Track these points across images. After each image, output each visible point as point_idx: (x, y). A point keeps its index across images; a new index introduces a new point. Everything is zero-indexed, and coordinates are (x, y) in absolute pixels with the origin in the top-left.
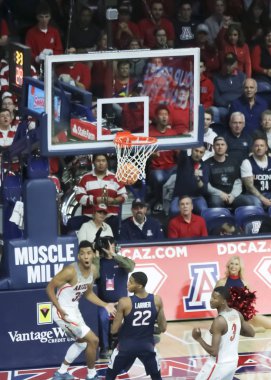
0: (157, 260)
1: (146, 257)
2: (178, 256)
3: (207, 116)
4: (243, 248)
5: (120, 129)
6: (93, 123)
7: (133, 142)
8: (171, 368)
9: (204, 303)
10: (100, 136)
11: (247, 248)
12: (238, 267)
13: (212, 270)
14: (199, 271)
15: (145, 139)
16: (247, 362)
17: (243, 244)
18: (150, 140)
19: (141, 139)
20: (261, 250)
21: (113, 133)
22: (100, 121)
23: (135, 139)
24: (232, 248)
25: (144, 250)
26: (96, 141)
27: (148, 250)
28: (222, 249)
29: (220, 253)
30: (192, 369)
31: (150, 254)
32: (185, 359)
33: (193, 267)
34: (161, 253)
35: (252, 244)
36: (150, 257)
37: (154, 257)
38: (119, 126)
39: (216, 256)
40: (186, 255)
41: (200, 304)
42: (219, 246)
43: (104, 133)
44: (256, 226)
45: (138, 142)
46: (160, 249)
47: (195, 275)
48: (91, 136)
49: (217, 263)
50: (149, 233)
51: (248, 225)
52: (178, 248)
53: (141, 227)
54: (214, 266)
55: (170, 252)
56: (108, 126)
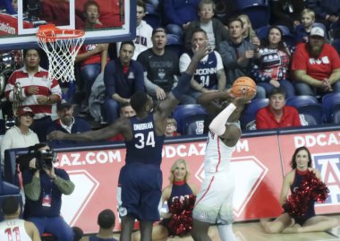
0: (87, 167)
1: (75, 163)
2: (111, 161)
3: (139, 9)
4: (182, 151)
5: (44, 22)
6: (13, 16)
7: (58, 36)
10: (21, 31)
12: (184, 172)
15: (71, 32)
17: (183, 146)
18: (77, 33)
19: (67, 32)
21: (35, 26)
22: (20, 15)
23: (60, 32)
25: (73, 155)
26: (16, 35)
27: (77, 156)
31: (80, 160)
34: (91, 158)
36: (80, 163)
37: (84, 163)
43: (26, 26)
45: (63, 35)
46: (91, 154)
48: (12, 30)
52: (110, 152)
53: (69, 130)
55: (102, 157)
56: (29, 19)
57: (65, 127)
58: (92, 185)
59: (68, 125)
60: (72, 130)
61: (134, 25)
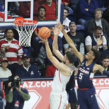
0: (36, 89)
1: (30, 86)
2: (48, 86)
3: (65, 11)
5: (17, 16)
6: (3, 12)
7: (24, 23)
10: (6, 20)
15: (31, 22)
18: (34, 22)
19: (29, 21)
21: (13, 18)
22: (6, 12)
23: (25, 21)
25: (29, 82)
26: (4, 22)
27: (31, 83)
31: (33, 85)
34: (38, 84)
36: (32, 87)
37: (34, 86)
38: (17, 15)
43: (9, 18)
45: (27, 23)
46: (38, 82)
48: (2, 20)
50: (32, 73)
52: (48, 82)
53: (27, 69)
55: (44, 84)
56: (11, 14)
57: (25, 68)
58: (39, 97)
59: (27, 67)
60: (29, 70)
61: (62, 20)
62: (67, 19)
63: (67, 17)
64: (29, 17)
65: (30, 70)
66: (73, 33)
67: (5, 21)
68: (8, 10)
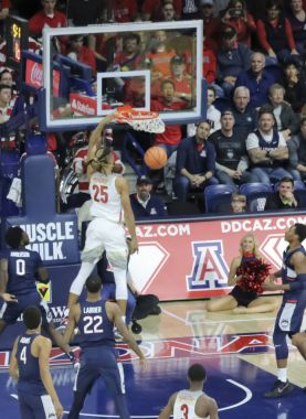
0: (158, 239)
1: (147, 235)
2: (181, 234)
3: (210, 92)
4: (247, 226)
5: (121, 104)
6: (93, 98)
8: (173, 349)
9: (207, 282)
10: (100, 112)
11: (252, 225)
12: (252, 245)
13: (216, 248)
14: (203, 250)
15: (146, 114)
16: (252, 342)
17: (248, 222)
20: (267, 228)
21: (113, 108)
22: (99, 98)
23: (136, 113)
24: (237, 226)
25: (145, 228)
26: (95, 115)
27: (149, 228)
28: (226, 227)
29: (224, 231)
30: (195, 349)
31: (152, 232)
32: (188, 340)
33: (196, 246)
34: (163, 231)
35: (257, 222)
37: (155, 235)
39: (220, 235)
40: (189, 233)
41: (203, 283)
42: (223, 224)
43: (104, 108)
44: (262, 203)
46: (163, 227)
47: (199, 254)
48: (91, 111)
49: (221, 241)
50: (153, 212)
51: (253, 202)
52: (181, 226)
53: (144, 204)
54: (218, 244)
55: (173, 230)
56: (108, 101)
57: (141, 201)
58: (163, 255)
59: (144, 200)
61: (204, 109)
62: (212, 107)
63: (213, 103)
64: (144, 106)
65: (150, 205)
66: (228, 130)
67: (99, 114)
68: (104, 92)
